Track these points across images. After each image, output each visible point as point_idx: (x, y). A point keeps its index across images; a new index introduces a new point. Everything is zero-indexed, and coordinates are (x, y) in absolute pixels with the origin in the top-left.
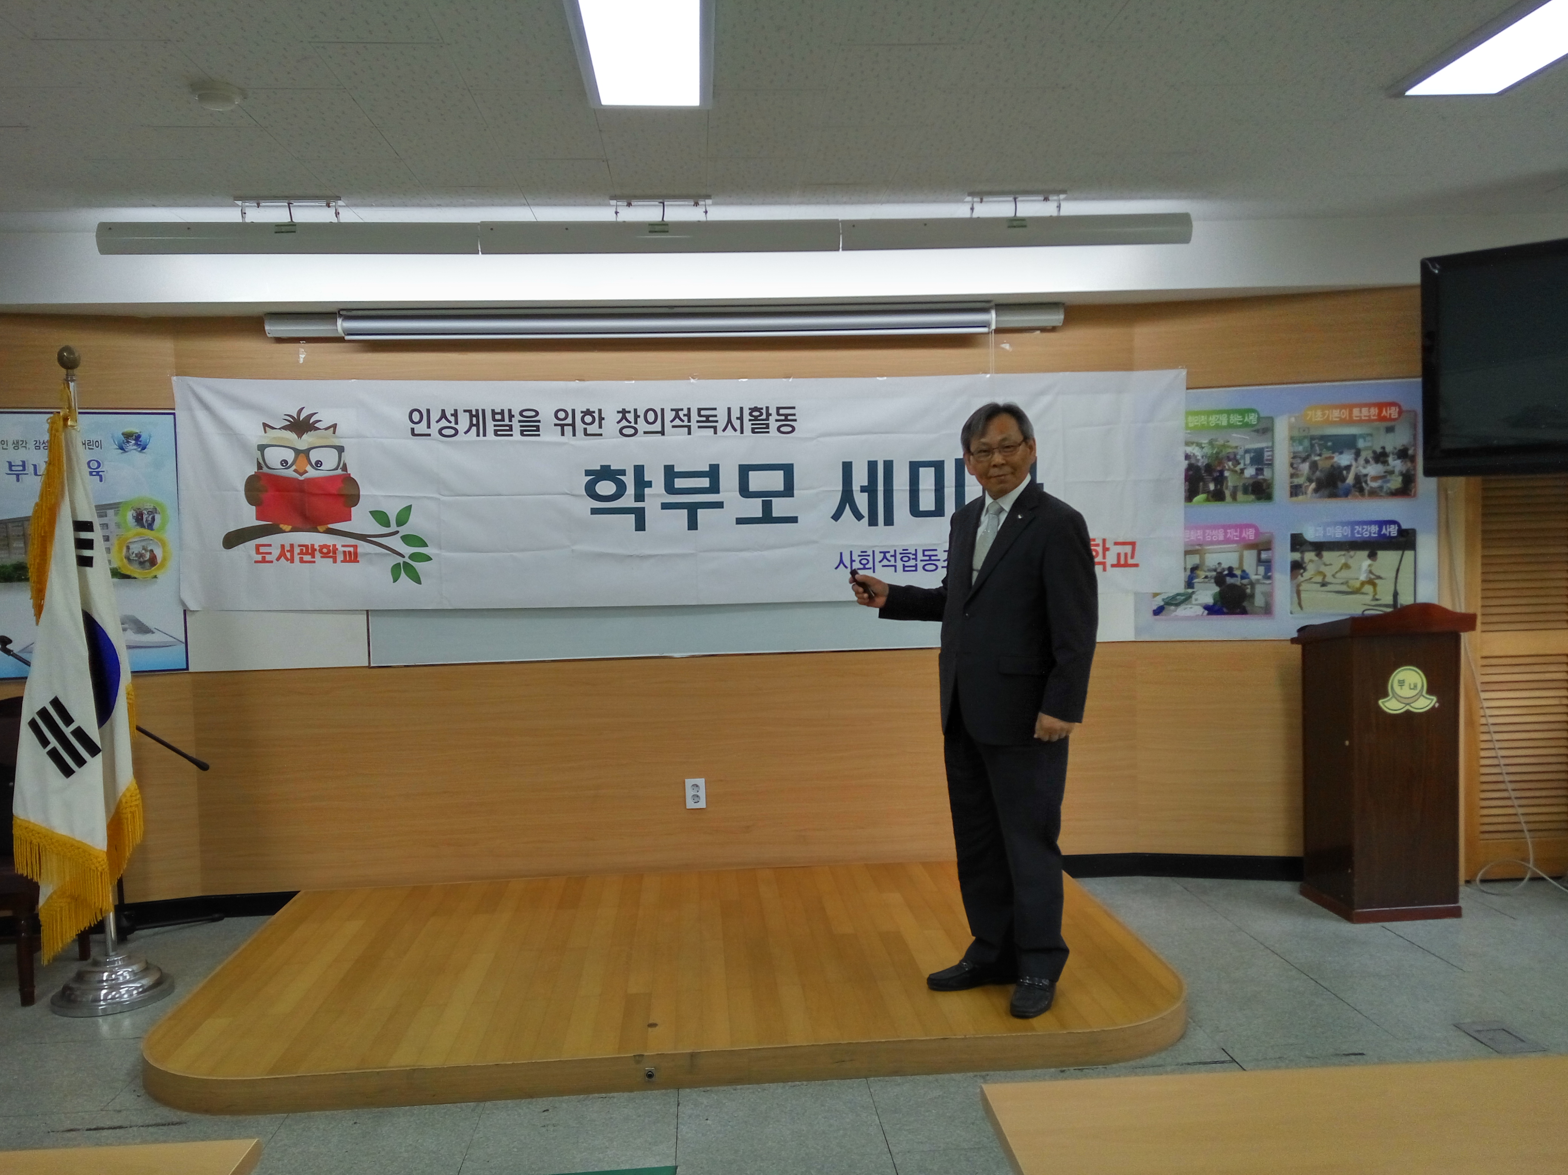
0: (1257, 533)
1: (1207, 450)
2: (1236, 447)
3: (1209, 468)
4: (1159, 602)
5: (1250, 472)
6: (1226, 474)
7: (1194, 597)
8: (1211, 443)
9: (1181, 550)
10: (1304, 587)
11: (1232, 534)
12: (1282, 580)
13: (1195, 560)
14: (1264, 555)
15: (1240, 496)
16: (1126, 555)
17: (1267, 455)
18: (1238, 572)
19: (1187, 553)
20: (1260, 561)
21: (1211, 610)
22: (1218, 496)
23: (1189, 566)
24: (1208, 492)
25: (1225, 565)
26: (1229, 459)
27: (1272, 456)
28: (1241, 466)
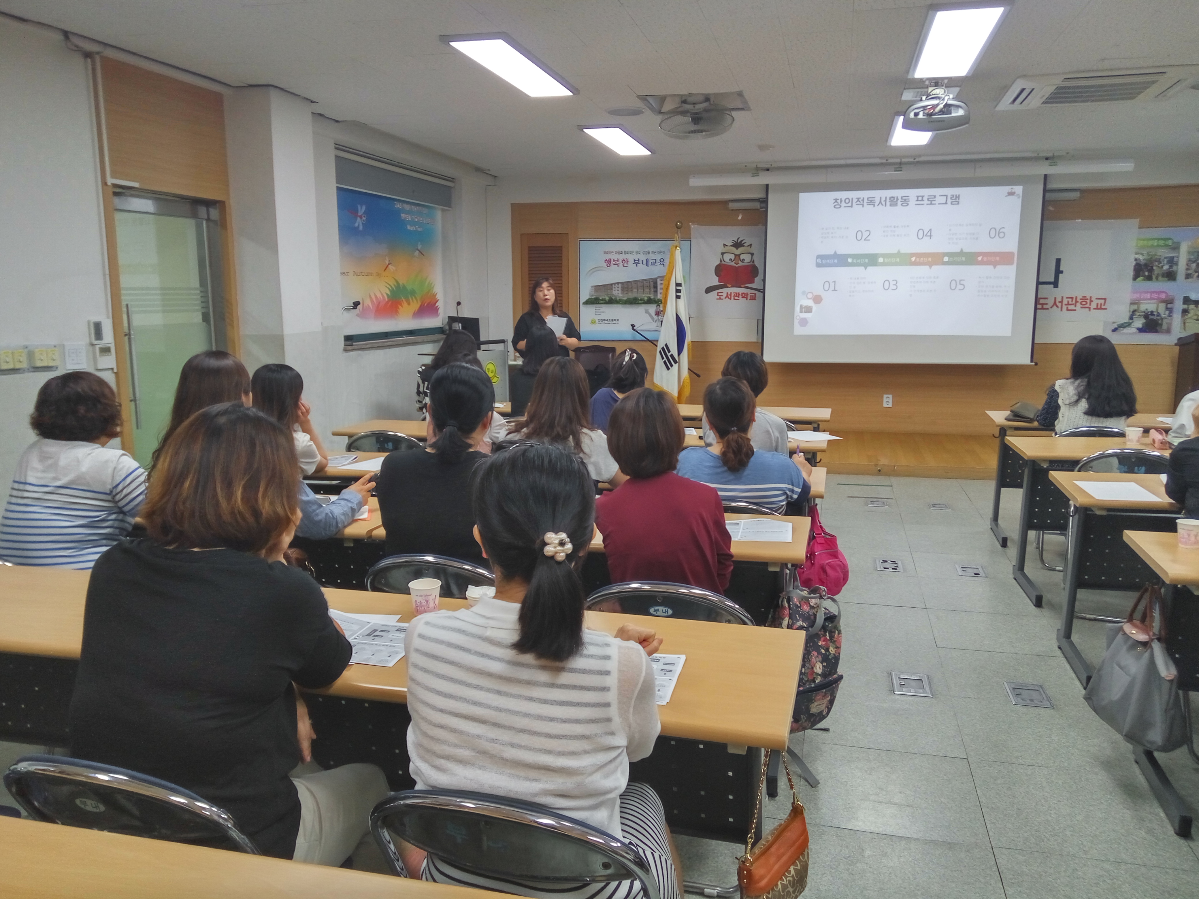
0: (1167, 296)
1: (1146, 257)
2: (1160, 256)
3: (1146, 265)
4: (1115, 326)
5: (1166, 267)
6: (1154, 268)
7: (1133, 324)
8: (1148, 254)
9: (1129, 302)
10: (1188, 321)
11: (1154, 296)
12: (1177, 318)
13: (1135, 307)
14: (1169, 306)
15: (1160, 278)
16: (1101, 304)
17: (1175, 260)
18: (1155, 313)
19: (1131, 304)
20: (1167, 309)
21: (1141, 330)
22: (1149, 278)
23: (1132, 310)
24: (1144, 276)
25: (1150, 310)
26: (1156, 261)
27: (1178, 260)
28: (1162, 264)
